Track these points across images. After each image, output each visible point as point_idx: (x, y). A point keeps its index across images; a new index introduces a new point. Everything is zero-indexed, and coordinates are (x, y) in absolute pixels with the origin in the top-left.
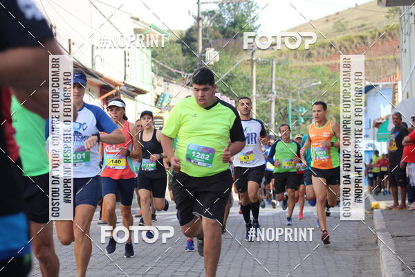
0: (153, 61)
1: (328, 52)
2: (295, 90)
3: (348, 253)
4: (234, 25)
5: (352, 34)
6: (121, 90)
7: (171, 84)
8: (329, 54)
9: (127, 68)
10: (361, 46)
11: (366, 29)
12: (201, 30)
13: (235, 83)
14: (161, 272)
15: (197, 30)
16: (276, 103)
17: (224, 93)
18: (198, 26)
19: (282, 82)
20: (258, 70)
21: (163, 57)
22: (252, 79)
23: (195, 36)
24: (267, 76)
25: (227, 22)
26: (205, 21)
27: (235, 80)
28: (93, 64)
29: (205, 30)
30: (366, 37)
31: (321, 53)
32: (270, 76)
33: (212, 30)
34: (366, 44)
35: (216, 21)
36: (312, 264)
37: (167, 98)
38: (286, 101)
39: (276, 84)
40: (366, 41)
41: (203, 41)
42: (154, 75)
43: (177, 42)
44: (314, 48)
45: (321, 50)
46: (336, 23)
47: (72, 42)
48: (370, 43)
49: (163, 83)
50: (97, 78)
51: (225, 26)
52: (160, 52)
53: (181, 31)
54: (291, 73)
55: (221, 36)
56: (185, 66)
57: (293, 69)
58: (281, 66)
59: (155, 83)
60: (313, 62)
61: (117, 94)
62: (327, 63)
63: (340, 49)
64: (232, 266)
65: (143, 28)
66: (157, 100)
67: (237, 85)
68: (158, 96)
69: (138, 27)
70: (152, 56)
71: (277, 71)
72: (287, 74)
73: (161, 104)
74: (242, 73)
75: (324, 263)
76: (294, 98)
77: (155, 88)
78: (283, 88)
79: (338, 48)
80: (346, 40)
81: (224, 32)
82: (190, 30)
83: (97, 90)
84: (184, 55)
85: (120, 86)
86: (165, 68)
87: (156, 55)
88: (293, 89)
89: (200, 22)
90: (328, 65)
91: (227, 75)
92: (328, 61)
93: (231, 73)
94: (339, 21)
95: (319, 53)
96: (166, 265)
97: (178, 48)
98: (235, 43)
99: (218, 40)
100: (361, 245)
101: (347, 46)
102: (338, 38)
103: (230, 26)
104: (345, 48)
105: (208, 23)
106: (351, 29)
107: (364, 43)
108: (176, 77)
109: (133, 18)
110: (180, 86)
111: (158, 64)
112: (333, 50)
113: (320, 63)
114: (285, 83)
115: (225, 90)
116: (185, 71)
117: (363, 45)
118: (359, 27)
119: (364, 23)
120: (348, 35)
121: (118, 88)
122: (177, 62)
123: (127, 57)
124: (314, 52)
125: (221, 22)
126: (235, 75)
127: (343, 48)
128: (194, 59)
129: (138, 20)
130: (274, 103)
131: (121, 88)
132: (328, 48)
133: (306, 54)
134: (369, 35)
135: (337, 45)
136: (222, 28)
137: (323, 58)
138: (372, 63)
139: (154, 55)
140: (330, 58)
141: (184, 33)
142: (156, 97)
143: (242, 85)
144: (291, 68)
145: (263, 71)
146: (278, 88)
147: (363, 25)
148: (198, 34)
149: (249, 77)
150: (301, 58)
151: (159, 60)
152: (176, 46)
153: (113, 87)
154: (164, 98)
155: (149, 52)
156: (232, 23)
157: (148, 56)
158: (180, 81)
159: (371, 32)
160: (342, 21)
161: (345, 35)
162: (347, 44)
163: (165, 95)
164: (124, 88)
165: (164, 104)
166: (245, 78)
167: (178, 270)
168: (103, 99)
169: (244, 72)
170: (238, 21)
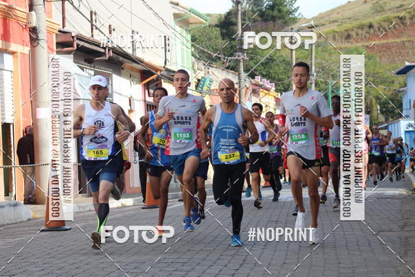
0: (192, 45)
1: (367, 33)
2: (334, 72)
3: (394, 233)
4: (272, 8)
5: (391, 15)
6: (162, 75)
7: (211, 68)
8: (368, 35)
9: (167, 53)
10: (400, 26)
11: (405, 10)
12: (240, 13)
13: (275, 66)
14: (208, 255)
15: (236, 14)
16: (316, 85)
17: (263, 76)
18: (238, 10)
19: (322, 64)
20: (298, 53)
21: (202, 41)
22: (292, 61)
23: (234, 20)
24: (306, 59)
25: (265, 5)
26: (244, 4)
27: (275, 62)
28: (134, 50)
29: (244, 14)
30: (405, 18)
31: (360, 34)
32: (309, 58)
33: (251, 13)
34: (405, 25)
35: (255, 4)
36: (358, 245)
37: (207, 83)
38: (326, 83)
39: (316, 67)
40: (405, 22)
41: (242, 25)
42: (194, 59)
43: (216, 26)
44: (352, 30)
45: (360, 32)
46: (374, 4)
47: (112, 27)
48: (408, 23)
49: (203, 67)
50: (138, 63)
51: (264, 10)
52: (200, 36)
53: (220, 15)
54: (330, 54)
55: (260, 19)
56: (224, 50)
57: (333, 51)
58: (320, 48)
59: (196, 67)
60: (352, 43)
61: (158, 79)
62: (366, 44)
63: (379, 30)
64: (278, 248)
65: (183, 13)
66: (198, 84)
67: (277, 68)
68: (199, 80)
69: (177, 12)
70: (192, 41)
71: (317, 53)
72: (327, 56)
73: (202, 88)
74: (282, 56)
75: (369, 244)
76: (334, 80)
77: (195, 72)
78: (323, 70)
79: (377, 29)
80: (385, 21)
81: (262, 15)
82: (229, 14)
83: (138, 75)
84: (223, 39)
85: (161, 71)
86: (204, 52)
87: (196, 40)
88: (332, 71)
89: (239, 6)
90: (367, 47)
91: (267, 59)
92: (367, 42)
93: (270, 56)
94: (377, 2)
95: (357, 35)
96: (212, 249)
97: (217, 32)
98: (274, 26)
99: (257, 23)
100: (405, 225)
101: (386, 27)
102: (376, 19)
103: (269, 9)
104: (384, 28)
105: (247, 6)
106: (390, 10)
107: (403, 24)
108: (215, 61)
109: (172, 3)
110: (220, 70)
111: (198, 48)
112: (372, 31)
113: (359, 45)
114: (324, 65)
115: (264, 73)
116: (225, 55)
117: (402, 25)
118: (398, 8)
119: (402, 3)
120: (387, 15)
121: (159, 73)
122: (216, 46)
123: (167, 42)
124: (353, 34)
125: (259, 6)
126: (275, 58)
127: (381, 29)
128: (234, 43)
129: (178, 5)
130: (313, 85)
131: (162, 73)
132: (366, 29)
133: (346, 36)
134: (408, 16)
135: (376, 26)
136: (261, 10)
137: (362, 39)
138: (411, 43)
139: (194, 39)
140: (369, 39)
141: (223, 17)
142: (196, 81)
143: (282, 68)
144: (330, 49)
145: (302, 53)
146: (317, 70)
147: (401, 6)
148: (236, 18)
149: (289, 59)
150: (340, 39)
151: (198, 45)
152: (215, 30)
153: (154, 71)
154: (204, 82)
155: (189, 37)
156: (270, 6)
157: (188, 41)
158: (220, 65)
159: (409, 13)
160: (381, 3)
161: (384, 16)
162: (385, 25)
163: (205, 79)
164: (164, 73)
165: (205, 88)
166: (284, 60)
167: (224, 254)
168: (144, 84)
169: (284, 55)
170: (277, 4)
